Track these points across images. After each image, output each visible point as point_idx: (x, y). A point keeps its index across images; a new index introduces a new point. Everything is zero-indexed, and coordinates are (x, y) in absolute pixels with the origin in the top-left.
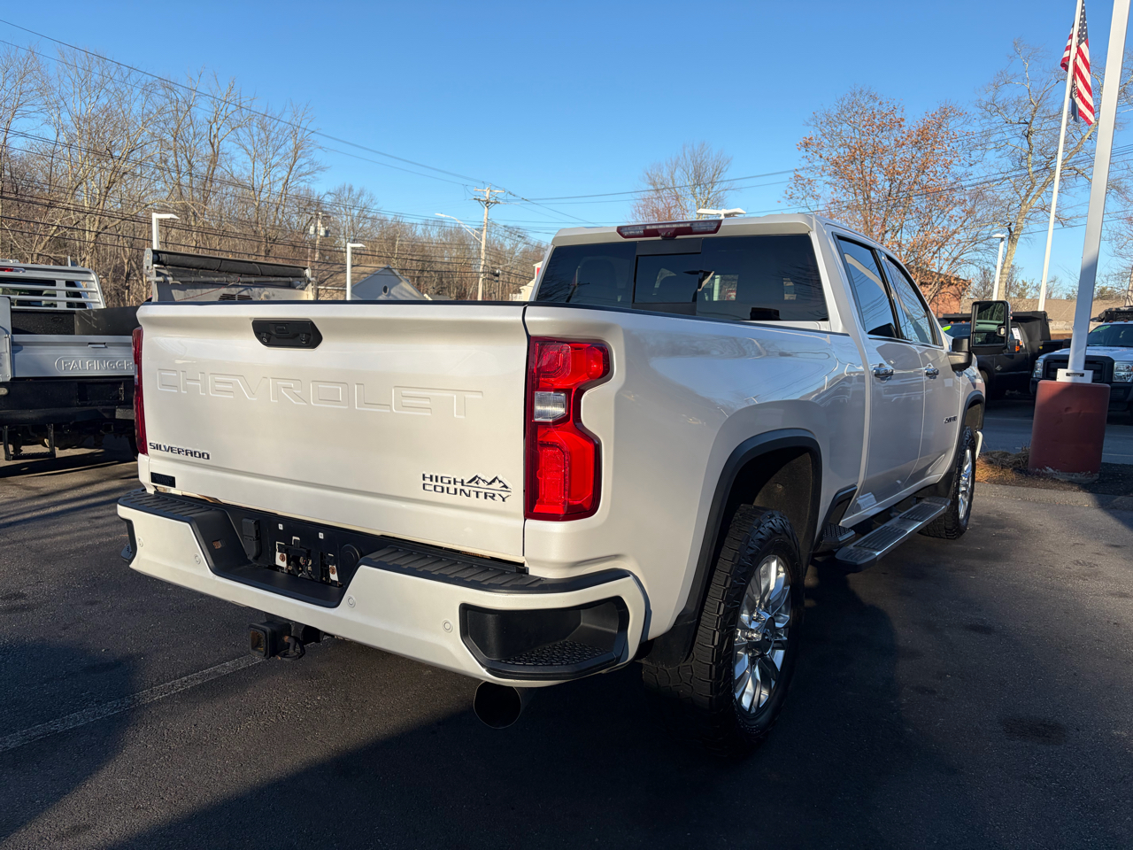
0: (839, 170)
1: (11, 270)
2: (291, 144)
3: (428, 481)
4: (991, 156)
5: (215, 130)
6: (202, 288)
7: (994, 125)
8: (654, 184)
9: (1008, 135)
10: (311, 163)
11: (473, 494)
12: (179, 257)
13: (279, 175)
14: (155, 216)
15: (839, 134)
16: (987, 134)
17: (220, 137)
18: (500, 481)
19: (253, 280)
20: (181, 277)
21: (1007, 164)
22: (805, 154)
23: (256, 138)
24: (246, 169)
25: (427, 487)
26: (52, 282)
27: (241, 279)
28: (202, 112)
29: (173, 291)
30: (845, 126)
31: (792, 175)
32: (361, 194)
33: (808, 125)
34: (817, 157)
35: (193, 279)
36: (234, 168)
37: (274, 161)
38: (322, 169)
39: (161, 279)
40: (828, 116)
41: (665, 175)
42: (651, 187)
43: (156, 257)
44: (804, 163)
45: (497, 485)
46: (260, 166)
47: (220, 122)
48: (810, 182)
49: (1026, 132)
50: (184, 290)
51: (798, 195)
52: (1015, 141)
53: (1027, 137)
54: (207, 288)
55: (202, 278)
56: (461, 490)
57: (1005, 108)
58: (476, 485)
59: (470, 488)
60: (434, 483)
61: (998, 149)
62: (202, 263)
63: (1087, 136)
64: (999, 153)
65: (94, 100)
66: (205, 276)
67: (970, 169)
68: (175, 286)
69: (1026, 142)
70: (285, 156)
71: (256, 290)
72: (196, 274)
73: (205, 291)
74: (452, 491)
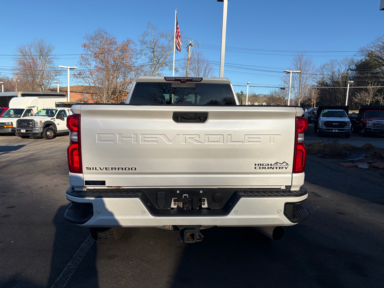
0: (96, 56)
3: (257, 166)
4: (143, 57)
7: (144, 48)
8: (22, 52)
9: (148, 52)
11: (275, 168)
15: (96, 43)
16: (142, 50)
18: (286, 163)
21: (148, 60)
22: (84, 49)
25: (256, 168)
30: (97, 41)
31: (80, 56)
33: (85, 39)
34: (89, 51)
40: (91, 37)
41: (27, 50)
42: (21, 54)
44: (84, 52)
45: (284, 164)
48: (87, 59)
49: (153, 51)
51: (83, 63)
52: (150, 54)
53: (153, 52)
56: (270, 167)
57: (146, 43)
58: (276, 165)
59: (274, 166)
60: (260, 166)
61: (145, 55)
63: (168, 54)
64: (145, 57)
67: (137, 60)
69: (153, 54)
74: (267, 168)
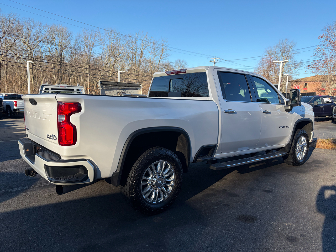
1: (64, 87)
2: (161, 49)
5: (142, 47)
6: (112, 90)
10: (166, 54)
12: (107, 82)
13: (158, 58)
14: (119, 71)
17: (143, 49)
19: (126, 88)
20: (107, 87)
22: (321, 40)
23: (152, 48)
24: (149, 57)
26: (73, 90)
27: (123, 88)
28: (139, 42)
29: (105, 91)
31: (317, 47)
32: (183, 62)
35: (110, 88)
36: (146, 57)
37: (156, 54)
38: (169, 56)
39: (102, 88)
41: (273, 50)
42: (268, 54)
43: (101, 82)
44: (321, 43)
46: (153, 56)
47: (143, 45)
50: (108, 91)
51: (318, 54)
54: (114, 90)
55: (112, 88)
59: (52, 138)
62: (113, 84)
65: (112, 41)
66: (113, 87)
68: (106, 90)
70: (160, 52)
71: (127, 90)
72: (111, 87)
73: (113, 91)
